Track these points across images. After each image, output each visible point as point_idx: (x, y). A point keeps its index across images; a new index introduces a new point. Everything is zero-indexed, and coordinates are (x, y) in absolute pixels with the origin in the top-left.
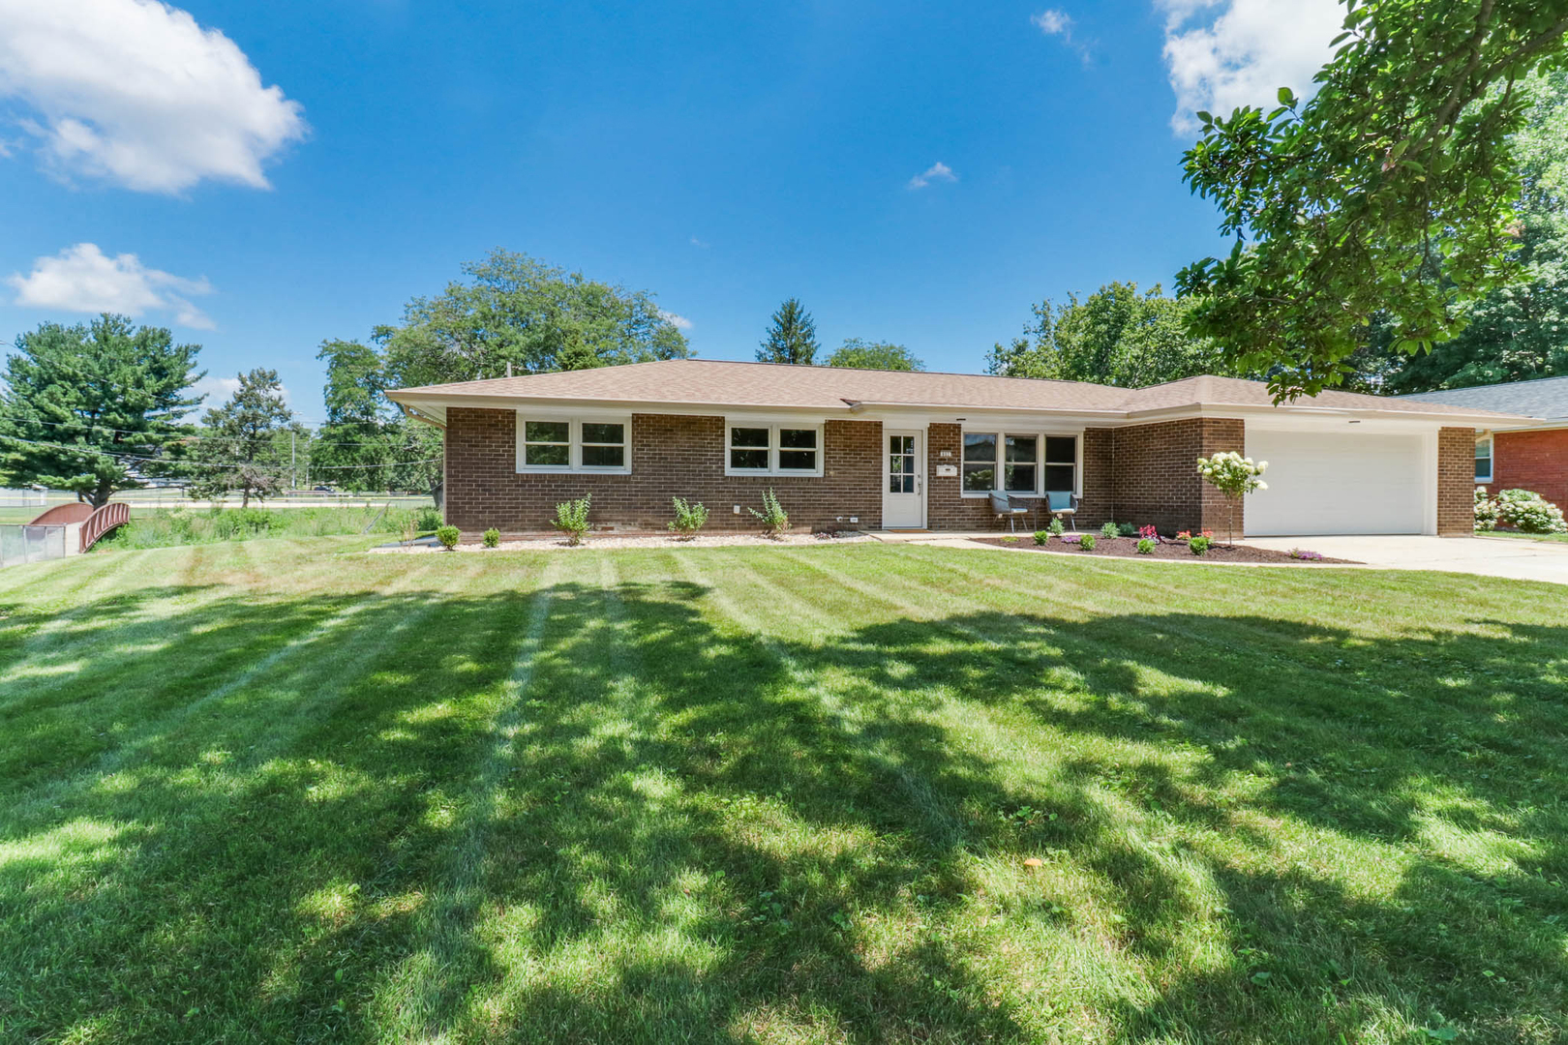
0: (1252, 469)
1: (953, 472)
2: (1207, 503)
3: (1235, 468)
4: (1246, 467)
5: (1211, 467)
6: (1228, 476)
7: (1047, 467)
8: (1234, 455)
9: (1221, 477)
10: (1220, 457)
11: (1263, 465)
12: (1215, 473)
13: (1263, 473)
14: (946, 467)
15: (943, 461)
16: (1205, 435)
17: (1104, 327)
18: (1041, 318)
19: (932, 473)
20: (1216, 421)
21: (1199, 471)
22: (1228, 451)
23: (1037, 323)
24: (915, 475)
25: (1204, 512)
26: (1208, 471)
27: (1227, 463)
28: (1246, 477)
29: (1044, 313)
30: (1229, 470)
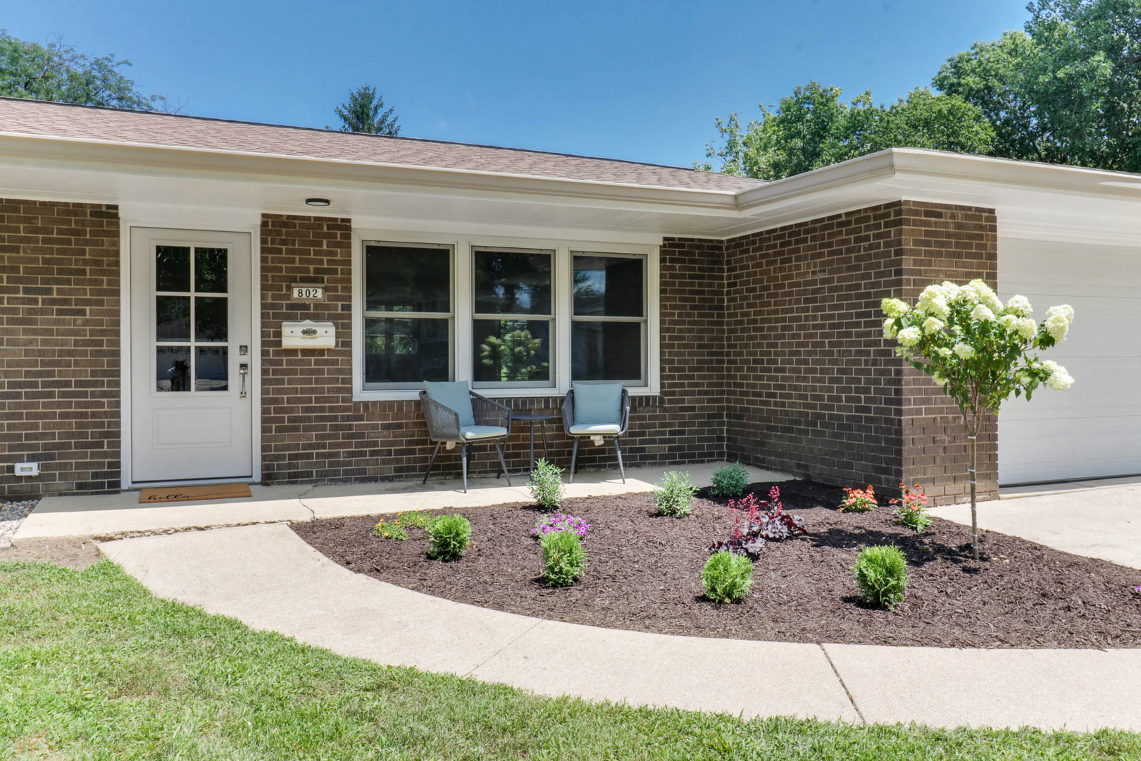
0: (1031, 327)
1: (325, 337)
2: (915, 414)
3: (985, 327)
4: (1013, 322)
5: (918, 323)
6: (965, 350)
7: (576, 326)
8: (976, 288)
9: (945, 352)
10: (941, 294)
11: (1061, 315)
12: (926, 341)
13: (1061, 341)
14: (308, 324)
15: (300, 311)
16: (908, 246)
17: (798, 143)
18: (727, 137)
19: (271, 339)
20: (933, 211)
21: (888, 335)
22: (962, 280)
23: (721, 144)
24: (233, 344)
25: (907, 436)
26: (910, 335)
27: (959, 312)
28: (1015, 350)
29: (729, 130)
30: (967, 330)
